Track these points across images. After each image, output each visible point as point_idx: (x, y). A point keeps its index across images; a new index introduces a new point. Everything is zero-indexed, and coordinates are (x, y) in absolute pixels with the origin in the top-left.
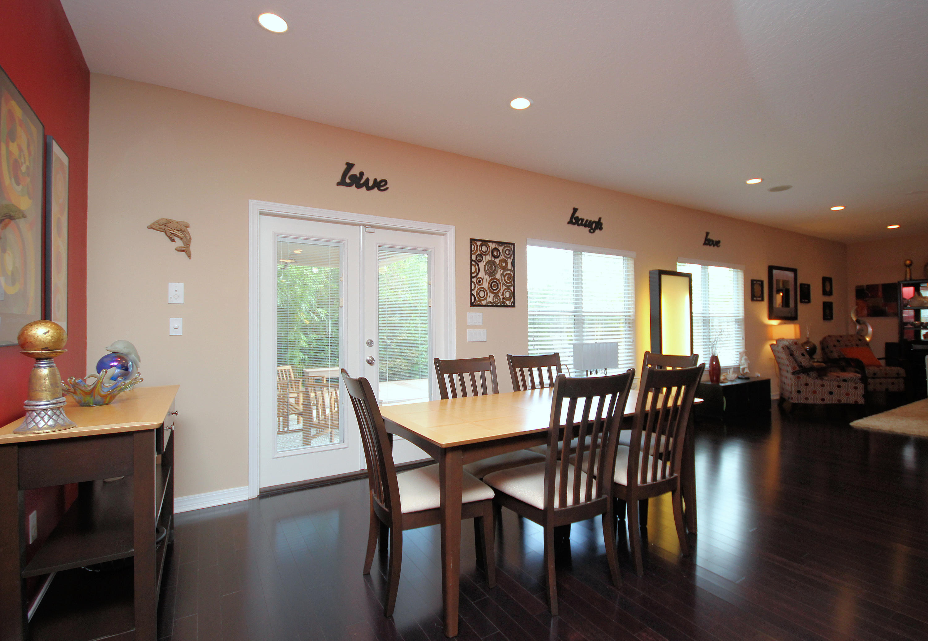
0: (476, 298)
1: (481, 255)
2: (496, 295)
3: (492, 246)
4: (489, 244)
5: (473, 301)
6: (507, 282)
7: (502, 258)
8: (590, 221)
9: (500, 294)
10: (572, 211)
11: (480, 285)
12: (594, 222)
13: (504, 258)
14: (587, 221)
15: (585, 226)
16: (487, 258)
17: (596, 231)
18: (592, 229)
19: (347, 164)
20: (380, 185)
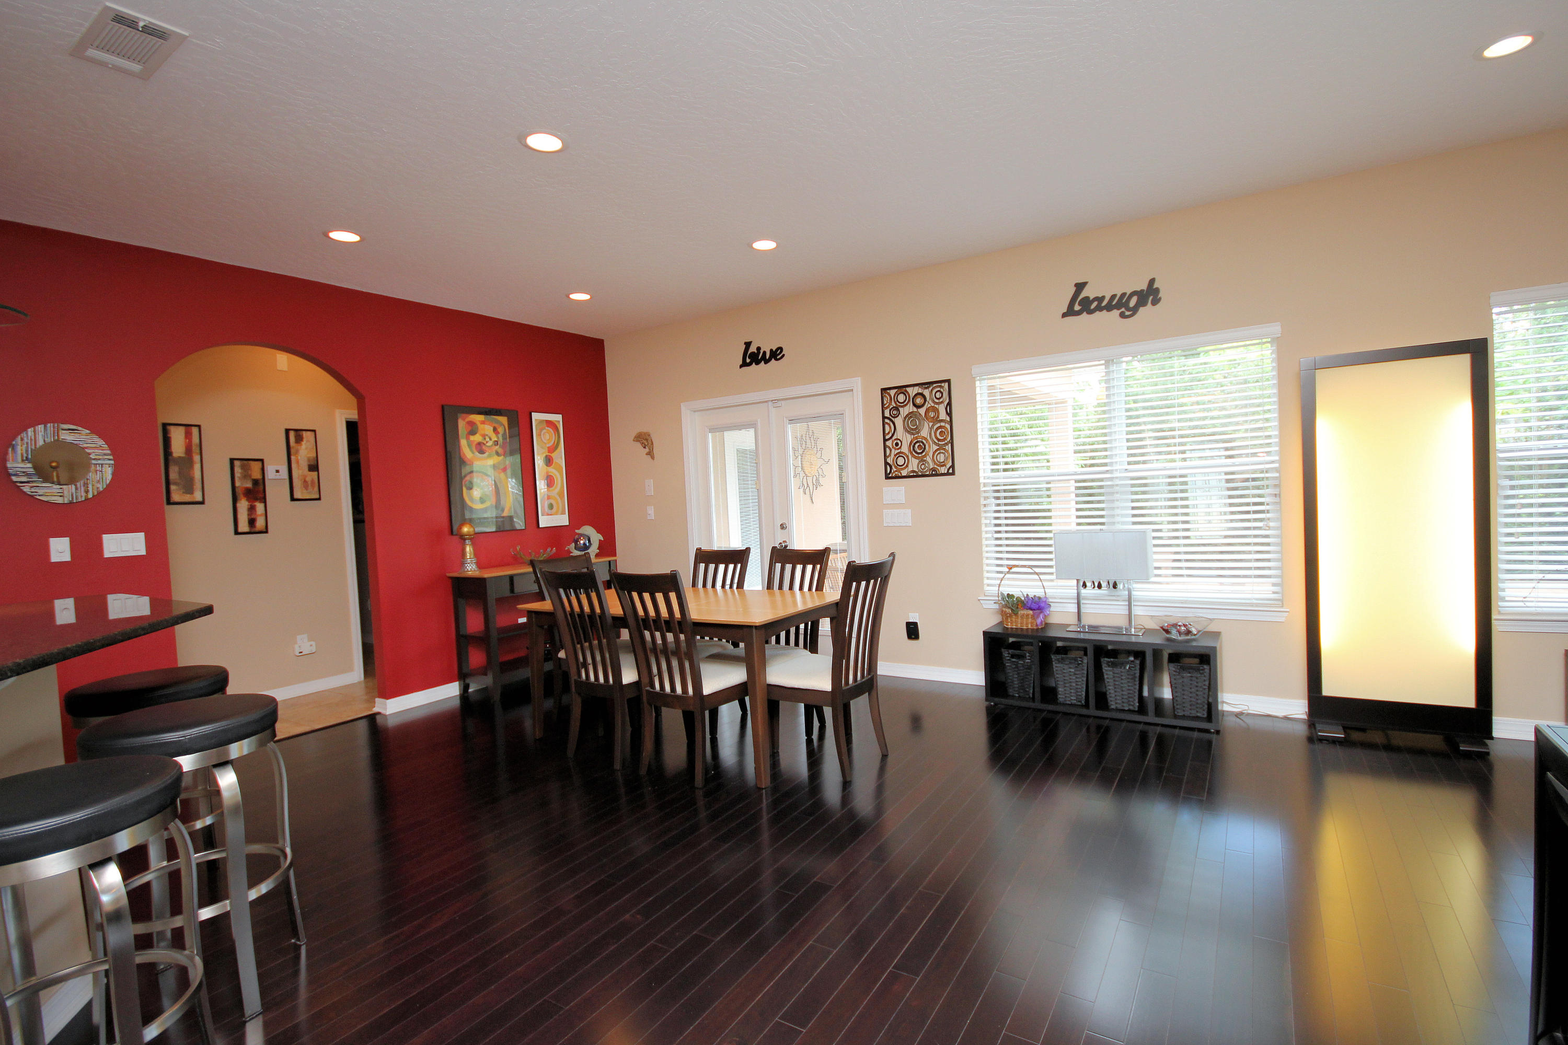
0: (893, 467)
1: (897, 409)
2: (922, 461)
3: (912, 391)
4: (908, 389)
5: (888, 472)
6: (939, 440)
7: (929, 406)
8: (1124, 295)
9: (929, 459)
10: (1073, 290)
11: (898, 449)
12: (1134, 293)
13: (933, 405)
14: (1113, 297)
15: (1109, 308)
16: (904, 411)
17: (1141, 309)
18: (1128, 309)
19: (746, 343)
20: (776, 354)
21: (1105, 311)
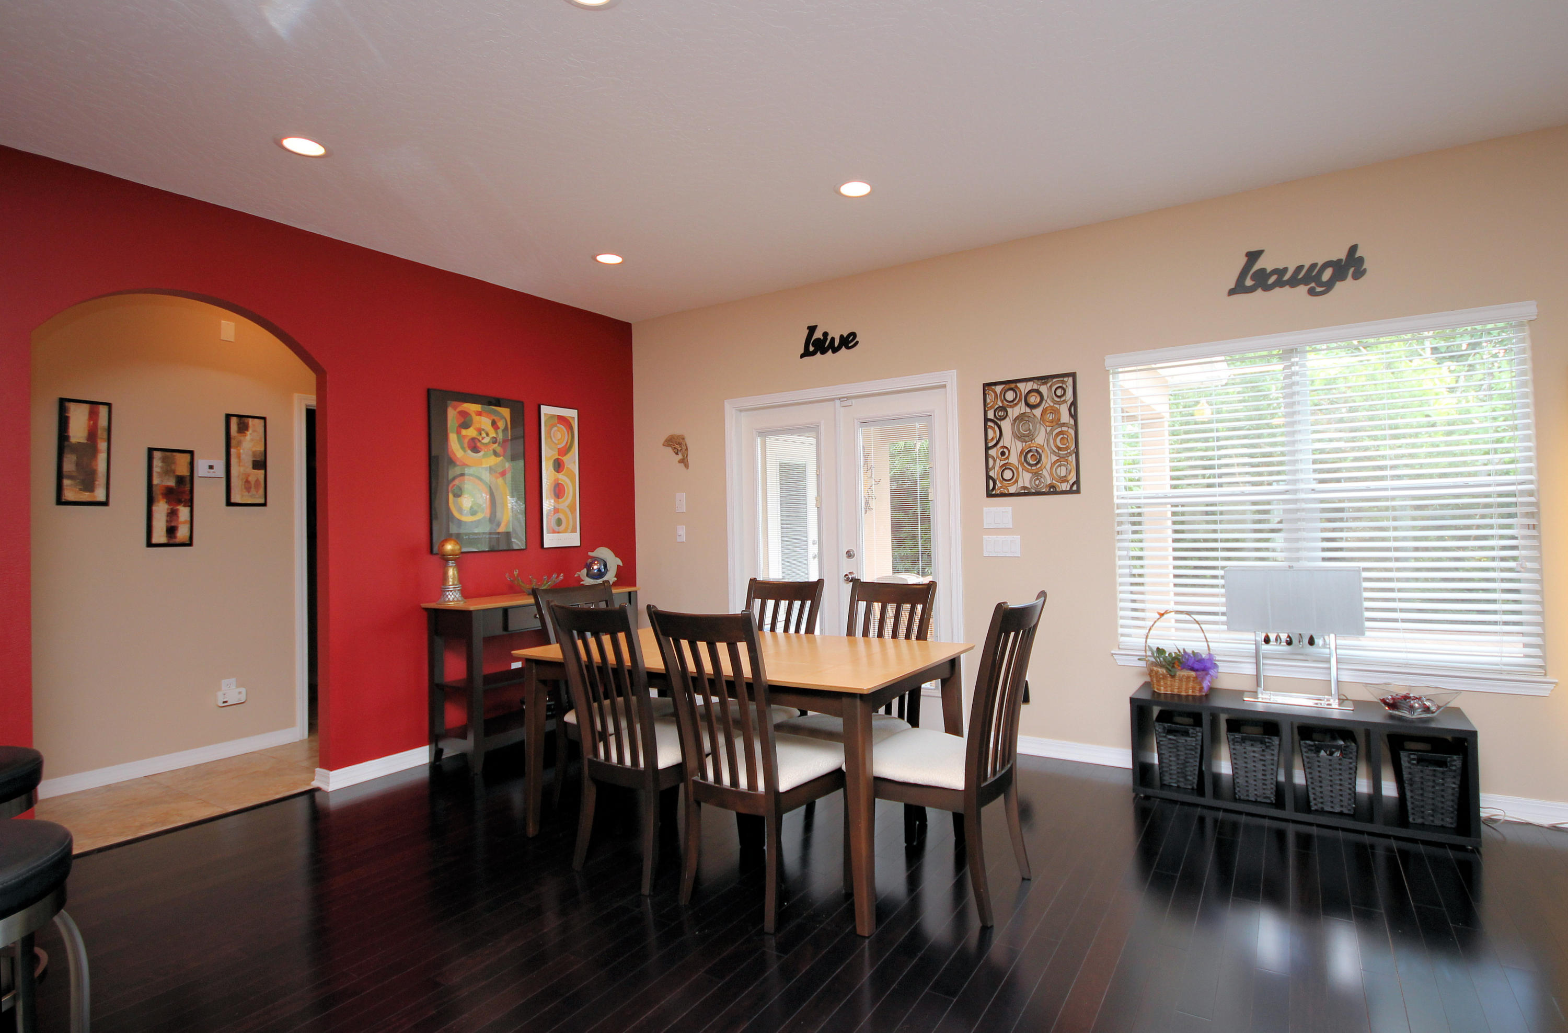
0: (997, 482)
1: (1003, 408)
2: (1037, 475)
3: (1024, 388)
4: (1019, 385)
5: (991, 488)
6: (1059, 449)
7: (1047, 405)
8: (1314, 266)
9: (1045, 473)
10: (1244, 260)
11: (1005, 459)
12: (1328, 264)
13: (1052, 404)
14: (1300, 268)
15: (1294, 282)
16: (1014, 412)
17: (1339, 285)
18: (1320, 284)
19: (809, 328)
20: (848, 341)
21: (1287, 287)
